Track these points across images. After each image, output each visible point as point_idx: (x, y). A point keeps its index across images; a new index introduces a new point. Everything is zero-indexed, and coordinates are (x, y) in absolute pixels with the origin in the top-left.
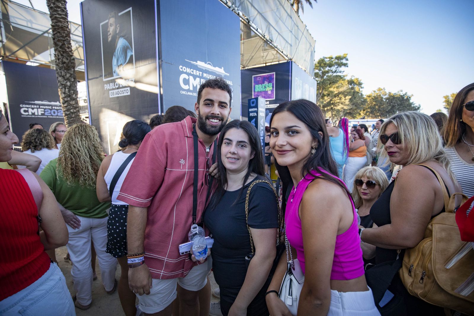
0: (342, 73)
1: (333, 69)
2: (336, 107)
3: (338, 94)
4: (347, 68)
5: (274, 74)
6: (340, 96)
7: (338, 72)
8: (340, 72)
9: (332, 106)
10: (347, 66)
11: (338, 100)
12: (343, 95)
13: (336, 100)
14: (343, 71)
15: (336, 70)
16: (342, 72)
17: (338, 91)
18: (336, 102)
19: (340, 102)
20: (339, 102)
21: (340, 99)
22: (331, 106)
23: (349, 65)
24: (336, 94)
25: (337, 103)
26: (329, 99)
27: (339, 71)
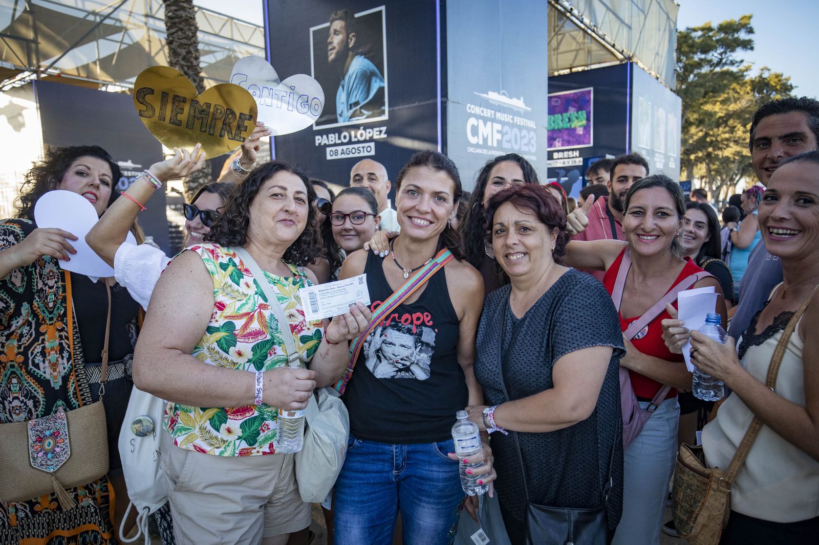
0: (738, 66)
1: (714, 56)
2: (720, 153)
3: (725, 119)
4: (749, 52)
5: (590, 91)
6: (731, 122)
7: (725, 64)
8: (732, 63)
9: (710, 150)
10: (752, 49)
11: (725, 133)
12: (738, 121)
13: (722, 133)
14: (738, 59)
15: (721, 60)
16: (737, 62)
17: (727, 110)
18: (719, 139)
19: (731, 137)
20: (727, 140)
21: (732, 130)
22: (707, 149)
23: (755, 46)
24: (721, 117)
25: (723, 140)
26: (702, 131)
27: (728, 62)
